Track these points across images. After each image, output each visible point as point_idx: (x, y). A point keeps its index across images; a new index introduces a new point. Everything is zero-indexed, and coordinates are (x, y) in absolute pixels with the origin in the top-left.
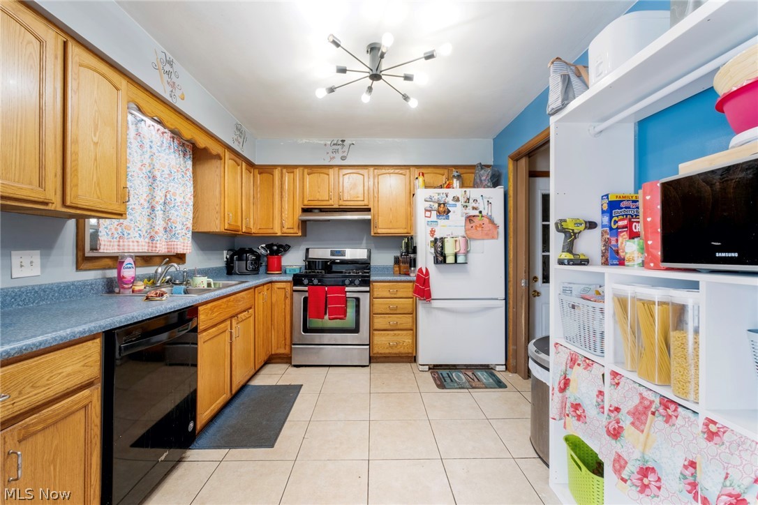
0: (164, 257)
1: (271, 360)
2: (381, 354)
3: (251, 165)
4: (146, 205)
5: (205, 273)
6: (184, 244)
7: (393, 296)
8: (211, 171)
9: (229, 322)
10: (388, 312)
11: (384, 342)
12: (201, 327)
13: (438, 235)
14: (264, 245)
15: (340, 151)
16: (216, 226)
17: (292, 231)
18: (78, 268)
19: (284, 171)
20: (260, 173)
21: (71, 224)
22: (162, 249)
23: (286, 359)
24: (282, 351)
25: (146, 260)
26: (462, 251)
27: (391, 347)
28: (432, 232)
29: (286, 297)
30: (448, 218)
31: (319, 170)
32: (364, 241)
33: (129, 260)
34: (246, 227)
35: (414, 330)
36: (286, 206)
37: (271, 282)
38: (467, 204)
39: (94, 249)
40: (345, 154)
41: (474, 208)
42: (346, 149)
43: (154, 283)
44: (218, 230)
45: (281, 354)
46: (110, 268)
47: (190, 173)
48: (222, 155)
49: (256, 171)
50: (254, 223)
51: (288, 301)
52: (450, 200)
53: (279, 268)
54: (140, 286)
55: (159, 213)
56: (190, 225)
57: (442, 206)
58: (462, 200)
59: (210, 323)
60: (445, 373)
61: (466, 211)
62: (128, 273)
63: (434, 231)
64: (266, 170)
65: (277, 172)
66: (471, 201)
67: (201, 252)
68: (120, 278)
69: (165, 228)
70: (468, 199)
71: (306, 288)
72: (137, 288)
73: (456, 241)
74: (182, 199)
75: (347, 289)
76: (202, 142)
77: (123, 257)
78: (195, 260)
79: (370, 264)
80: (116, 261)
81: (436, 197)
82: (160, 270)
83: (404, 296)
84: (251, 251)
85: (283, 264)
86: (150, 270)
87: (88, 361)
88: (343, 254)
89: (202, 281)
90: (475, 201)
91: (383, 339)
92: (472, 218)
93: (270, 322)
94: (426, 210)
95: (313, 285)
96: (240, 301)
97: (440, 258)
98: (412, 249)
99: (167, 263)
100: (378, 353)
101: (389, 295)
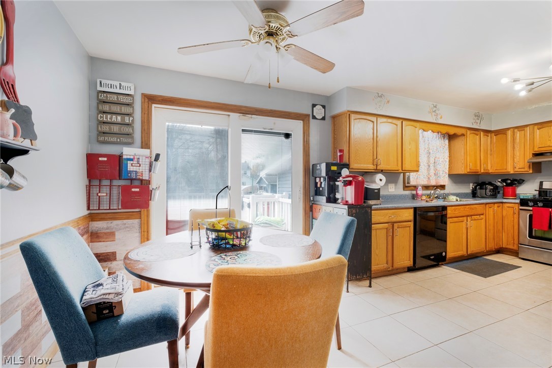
0: (434, 186)
1: (499, 251)
3: (487, 132)
4: (426, 165)
5: (457, 195)
6: (444, 180)
8: (458, 144)
9: (465, 218)
12: (448, 216)
14: (500, 180)
16: (462, 171)
17: (523, 170)
18: (404, 190)
19: (516, 130)
20: (495, 135)
21: (402, 174)
22: (433, 183)
23: (515, 253)
24: (511, 247)
25: (426, 187)
29: (514, 213)
31: (550, 125)
33: (420, 187)
34: (484, 170)
36: (517, 153)
37: (502, 203)
39: (408, 183)
43: (430, 198)
44: (463, 173)
45: (510, 249)
46: (413, 190)
47: (447, 146)
48: (465, 134)
49: (493, 134)
50: (491, 166)
51: (516, 216)
53: (514, 195)
54: (424, 198)
55: (432, 167)
56: (447, 172)
59: (454, 216)
62: (420, 192)
64: (497, 132)
65: (509, 133)
67: (454, 184)
68: (417, 194)
69: (435, 174)
71: (531, 208)
72: (423, 198)
74: (443, 160)
76: (452, 131)
77: (418, 186)
78: (451, 188)
80: (415, 188)
82: (432, 192)
84: (490, 184)
85: (517, 192)
86: (428, 192)
87: (409, 215)
89: (453, 199)
93: (500, 228)
95: (538, 206)
96: (473, 209)
99: (435, 189)
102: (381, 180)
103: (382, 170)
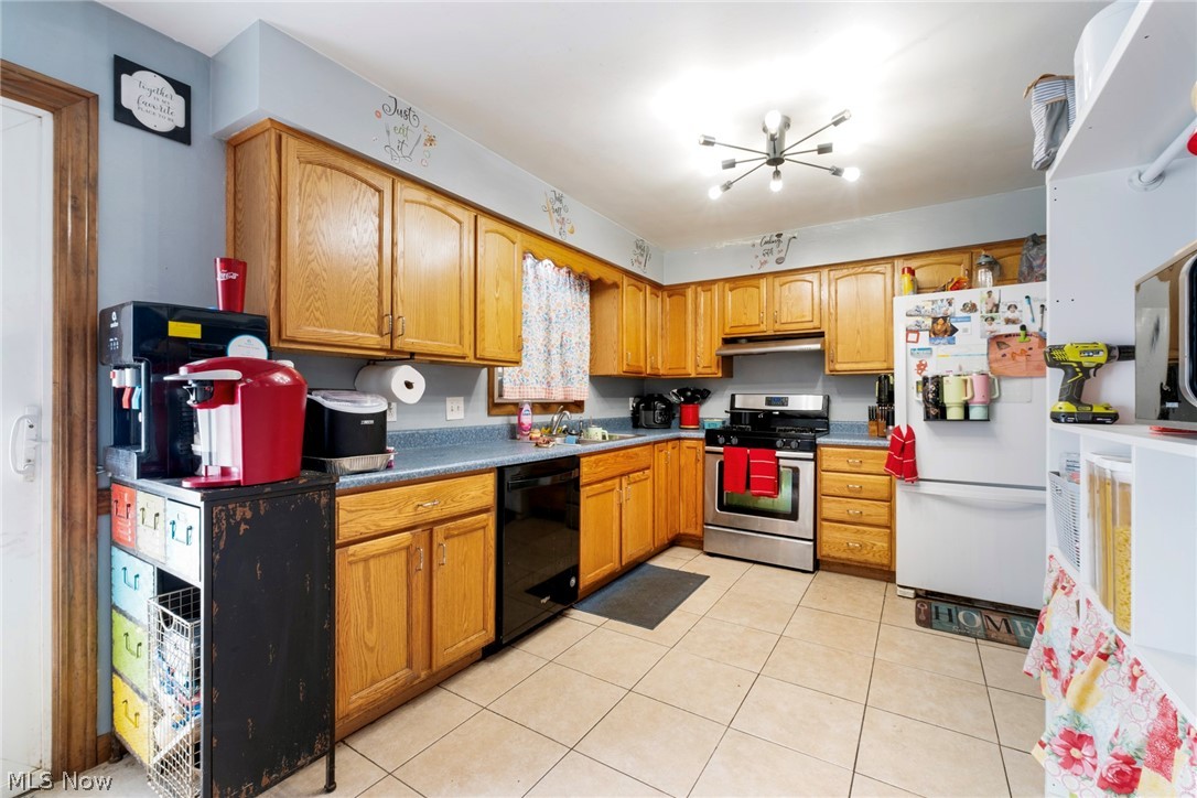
0: (559, 404)
1: (676, 541)
2: (833, 557)
3: (657, 287)
4: (542, 349)
5: (604, 424)
6: (581, 390)
7: (854, 469)
8: (608, 302)
9: (617, 481)
10: (847, 493)
11: (837, 541)
12: (583, 480)
13: (929, 373)
14: (675, 391)
15: (775, 250)
16: (613, 368)
17: (708, 371)
18: (489, 414)
19: (699, 289)
20: (670, 296)
21: (484, 371)
22: (558, 396)
23: (696, 543)
24: (691, 531)
25: (544, 407)
26: (979, 397)
27: (852, 550)
28: (921, 367)
29: (697, 460)
30: (952, 342)
31: (746, 283)
32: (820, 384)
33: (527, 407)
34: (652, 368)
35: (889, 527)
36: (701, 337)
37: (679, 439)
38: (993, 315)
39: (501, 396)
40: (782, 255)
41: (1008, 321)
42: (783, 246)
43: (551, 432)
44: (615, 373)
45: (690, 535)
46: (513, 415)
47: (587, 309)
48: (619, 283)
49: (665, 293)
50: (661, 362)
51: (700, 465)
52: (956, 310)
53: (697, 421)
54: (536, 434)
55: (556, 357)
56: (587, 369)
57: (941, 321)
58: (983, 308)
59: (594, 478)
60: (943, 608)
61: (991, 328)
62: (527, 419)
63: (926, 365)
64: (676, 291)
65: (690, 292)
66: (1003, 308)
67: (601, 399)
68: (520, 424)
69: (562, 373)
70: (997, 306)
71: (721, 449)
72: (534, 436)
73: (966, 381)
74: (578, 339)
75: (778, 453)
76: (596, 272)
77: (523, 404)
78: (595, 408)
79: (827, 418)
80: (516, 407)
81: (929, 307)
82: (556, 418)
83: (874, 471)
84: (662, 399)
85: (701, 416)
86: (547, 418)
87: (482, 491)
88: (784, 402)
89: (596, 432)
90: (1012, 307)
91: (838, 535)
92: (1004, 340)
93: (676, 491)
94: (909, 331)
95: (731, 445)
96: (632, 458)
97: (936, 410)
98: (887, 396)
99: (563, 410)
100: (829, 556)
101: (848, 468)
102: (409, 385)
103: (412, 354)
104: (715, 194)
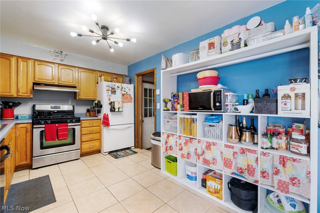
2: (85, 152)
7: (91, 126)
10: (89, 133)
11: (86, 147)
13: (112, 100)
17: (26, 95)
19: (20, 60)
23: (26, 167)
24: (24, 162)
26: (121, 107)
27: (90, 148)
28: (109, 99)
30: (115, 94)
31: (46, 64)
35: (100, 139)
36: (21, 80)
37: (16, 124)
38: (122, 89)
40: (63, 59)
41: (124, 91)
42: (63, 56)
45: (23, 165)
52: (116, 87)
57: (113, 89)
58: (120, 88)
60: (115, 153)
61: (122, 92)
63: (110, 99)
65: (14, 59)
66: (123, 88)
70: (122, 88)
71: (44, 126)
73: (119, 103)
75: (69, 124)
79: (74, 112)
81: (111, 86)
83: (96, 125)
88: (59, 108)
90: (125, 88)
91: (87, 145)
92: (124, 95)
94: (107, 90)
95: (48, 124)
97: (113, 110)
98: (99, 106)
100: (84, 152)
101: (89, 126)
104: (74, 35)
